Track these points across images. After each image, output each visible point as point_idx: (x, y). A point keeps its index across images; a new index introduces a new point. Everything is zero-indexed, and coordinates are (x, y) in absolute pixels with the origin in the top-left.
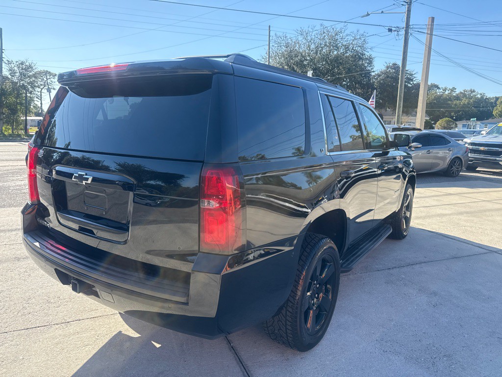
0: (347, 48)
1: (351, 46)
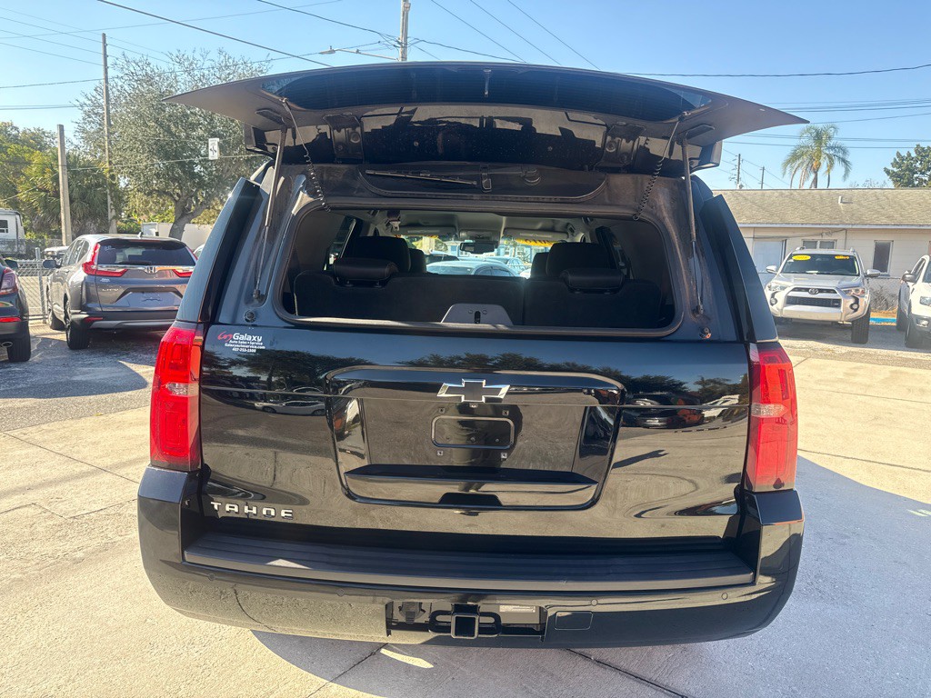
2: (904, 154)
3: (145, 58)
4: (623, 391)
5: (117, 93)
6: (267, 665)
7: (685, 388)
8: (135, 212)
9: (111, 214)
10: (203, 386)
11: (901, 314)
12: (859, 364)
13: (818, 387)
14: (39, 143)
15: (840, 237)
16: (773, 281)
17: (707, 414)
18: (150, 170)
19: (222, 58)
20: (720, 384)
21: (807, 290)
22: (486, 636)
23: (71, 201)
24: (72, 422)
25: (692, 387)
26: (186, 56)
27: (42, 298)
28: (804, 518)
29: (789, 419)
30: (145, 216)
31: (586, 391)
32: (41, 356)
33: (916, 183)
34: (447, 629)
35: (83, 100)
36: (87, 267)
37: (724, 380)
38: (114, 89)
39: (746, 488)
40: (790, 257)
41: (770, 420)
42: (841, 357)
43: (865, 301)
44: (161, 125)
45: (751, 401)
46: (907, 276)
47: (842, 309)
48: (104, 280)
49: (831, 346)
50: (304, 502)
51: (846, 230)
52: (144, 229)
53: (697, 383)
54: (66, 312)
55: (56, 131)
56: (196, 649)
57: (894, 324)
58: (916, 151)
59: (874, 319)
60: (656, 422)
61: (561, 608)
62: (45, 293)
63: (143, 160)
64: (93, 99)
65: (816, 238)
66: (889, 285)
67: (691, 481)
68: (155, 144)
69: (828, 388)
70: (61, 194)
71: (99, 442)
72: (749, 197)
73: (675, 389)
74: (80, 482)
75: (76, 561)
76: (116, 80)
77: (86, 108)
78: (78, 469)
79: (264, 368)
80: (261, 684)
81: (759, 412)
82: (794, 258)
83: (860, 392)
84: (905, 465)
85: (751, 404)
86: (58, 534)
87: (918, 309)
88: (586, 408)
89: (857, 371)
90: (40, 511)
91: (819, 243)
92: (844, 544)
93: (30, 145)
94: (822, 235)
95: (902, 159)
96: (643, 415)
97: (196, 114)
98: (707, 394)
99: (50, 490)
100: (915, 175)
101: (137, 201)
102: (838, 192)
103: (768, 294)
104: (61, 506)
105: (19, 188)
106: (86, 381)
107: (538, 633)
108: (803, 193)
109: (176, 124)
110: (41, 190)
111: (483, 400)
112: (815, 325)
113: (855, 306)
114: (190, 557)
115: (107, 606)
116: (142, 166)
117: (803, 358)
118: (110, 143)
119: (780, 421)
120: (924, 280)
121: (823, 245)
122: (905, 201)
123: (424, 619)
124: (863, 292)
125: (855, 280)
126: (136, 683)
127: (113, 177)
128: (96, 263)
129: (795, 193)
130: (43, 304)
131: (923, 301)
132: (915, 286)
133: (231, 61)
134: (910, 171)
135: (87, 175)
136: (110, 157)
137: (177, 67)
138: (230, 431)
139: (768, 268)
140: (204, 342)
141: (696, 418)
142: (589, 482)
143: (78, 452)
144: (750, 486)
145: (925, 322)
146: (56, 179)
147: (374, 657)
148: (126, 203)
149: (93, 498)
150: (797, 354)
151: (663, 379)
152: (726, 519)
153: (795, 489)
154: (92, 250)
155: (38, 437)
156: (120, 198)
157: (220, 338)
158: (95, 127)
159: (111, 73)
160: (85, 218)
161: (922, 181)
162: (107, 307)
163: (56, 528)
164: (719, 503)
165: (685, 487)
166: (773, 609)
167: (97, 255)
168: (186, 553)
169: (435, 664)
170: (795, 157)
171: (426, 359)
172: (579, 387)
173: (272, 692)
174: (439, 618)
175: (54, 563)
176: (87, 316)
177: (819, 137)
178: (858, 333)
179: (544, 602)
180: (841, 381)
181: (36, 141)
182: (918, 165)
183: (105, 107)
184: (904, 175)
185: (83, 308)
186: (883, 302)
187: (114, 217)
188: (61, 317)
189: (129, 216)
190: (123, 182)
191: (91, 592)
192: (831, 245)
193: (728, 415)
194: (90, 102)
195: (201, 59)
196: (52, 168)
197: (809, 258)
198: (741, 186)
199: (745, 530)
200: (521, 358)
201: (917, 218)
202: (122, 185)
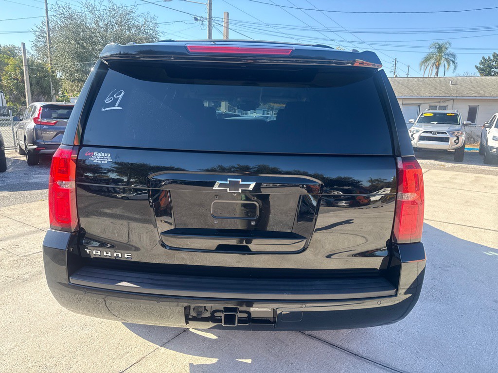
0: (138, 28)
1: (143, 28)
2: (487, 58)
3: (68, 4)
4: (322, 185)
5: (54, 25)
6: (126, 337)
7: (361, 184)
8: (66, 91)
9: (53, 92)
10: (77, 183)
11: (481, 145)
12: (458, 173)
13: (435, 185)
14: (12, 53)
15: (450, 104)
16: (413, 127)
17: (372, 199)
18: (73, 68)
19: (111, 5)
20: (381, 182)
21: (431, 132)
22: (242, 325)
23: (31, 85)
24: (27, 204)
25: (366, 184)
26: (90, 4)
27: (14, 138)
28: (426, 258)
29: (419, 202)
30: (72, 93)
31: (301, 186)
32: (12, 169)
33: (493, 74)
34: (220, 321)
35: (35, 29)
36: (35, 120)
37: (383, 179)
38: (52, 23)
39: (393, 241)
40: (422, 115)
41: (408, 202)
42: (448, 169)
43: (462, 138)
44: (78, 43)
45: (397, 191)
46: (486, 125)
47: (449, 143)
48: (45, 127)
49: (443, 163)
50: (137, 249)
51: (453, 99)
52: (71, 100)
53: (369, 181)
54: (25, 145)
55: (21, 46)
56: (87, 328)
57: (478, 151)
58: (493, 56)
59: (467, 149)
60: (343, 203)
61: (284, 309)
62: (15, 135)
63: (69, 63)
64: (41, 28)
65: (436, 104)
66: (476, 130)
67: (363, 237)
68: (75, 53)
69: (441, 185)
70: (25, 81)
71: (41, 215)
72: (400, 82)
73: (356, 185)
74: (30, 236)
75: (24, 280)
76: (53, 17)
77: (37, 33)
78: (29, 229)
79: (124, 174)
80: (122, 347)
81: (402, 198)
82: (424, 115)
83: (459, 188)
84: (483, 228)
85: (397, 193)
86: (15, 265)
87: (491, 143)
88: (301, 195)
89: (457, 177)
90: (6, 252)
91: (438, 107)
92: (448, 270)
93: (7, 54)
94: (440, 102)
95: (485, 60)
96: (336, 200)
97: (97, 36)
98: (373, 188)
99: (12, 241)
100: (492, 70)
101: (67, 85)
102: (449, 78)
103: (410, 134)
104: (18, 250)
105: (3, 78)
106: (36, 182)
107: (272, 323)
108: (430, 79)
109: (86, 42)
110: (14, 79)
111: (240, 191)
112: (434, 151)
113: (457, 141)
114: (73, 281)
115: (39, 305)
116: (68, 66)
117: (427, 170)
118: (51, 53)
119: (414, 203)
120: (495, 127)
121: (441, 108)
122: (486, 84)
123: (207, 315)
124: (462, 133)
125: (457, 127)
126: (53, 347)
127: (53, 72)
128: (40, 118)
129: (426, 79)
130: (14, 141)
131: (494, 138)
132: (490, 130)
133: (115, 6)
134: (490, 67)
135: (39, 71)
136: (51, 61)
137: (86, 10)
138: (102, 210)
139: (410, 120)
140: (78, 156)
141: (366, 201)
142: (303, 238)
143: (29, 221)
144: (396, 240)
145: (495, 150)
146: (22, 73)
147: (186, 333)
148: (61, 86)
149: (36, 246)
150: (425, 167)
151: (349, 178)
152: (382, 258)
153: (421, 242)
154: (38, 111)
155: (8, 212)
156: (57, 83)
157: (86, 155)
158: (43, 44)
159: (50, 13)
160: (39, 94)
161: (495, 73)
162: (47, 142)
163: (14, 262)
164: (379, 250)
165: (360, 241)
166: (407, 309)
167: (41, 113)
168: (70, 278)
169: (219, 336)
170: (427, 59)
171: (215, 167)
172: (298, 184)
173: (128, 352)
174: (216, 314)
175: (12, 281)
176: (36, 147)
177: (440, 48)
178: (458, 156)
179: (275, 306)
180: (448, 182)
181: (11, 52)
182: (494, 64)
183: (47, 32)
184: (486, 69)
185: (34, 143)
186: (472, 139)
187: (55, 94)
188: (24, 148)
189: (63, 94)
190: (59, 75)
191: (31, 297)
192: (445, 108)
193: (385, 200)
194: (39, 30)
195: (99, 5)
196: (20, 67)
197: (432, 115)
198: (396, 76)
199: (392, 265)
200: (269, 167)
201: (492, 93)
202: (58, 76)
